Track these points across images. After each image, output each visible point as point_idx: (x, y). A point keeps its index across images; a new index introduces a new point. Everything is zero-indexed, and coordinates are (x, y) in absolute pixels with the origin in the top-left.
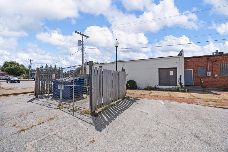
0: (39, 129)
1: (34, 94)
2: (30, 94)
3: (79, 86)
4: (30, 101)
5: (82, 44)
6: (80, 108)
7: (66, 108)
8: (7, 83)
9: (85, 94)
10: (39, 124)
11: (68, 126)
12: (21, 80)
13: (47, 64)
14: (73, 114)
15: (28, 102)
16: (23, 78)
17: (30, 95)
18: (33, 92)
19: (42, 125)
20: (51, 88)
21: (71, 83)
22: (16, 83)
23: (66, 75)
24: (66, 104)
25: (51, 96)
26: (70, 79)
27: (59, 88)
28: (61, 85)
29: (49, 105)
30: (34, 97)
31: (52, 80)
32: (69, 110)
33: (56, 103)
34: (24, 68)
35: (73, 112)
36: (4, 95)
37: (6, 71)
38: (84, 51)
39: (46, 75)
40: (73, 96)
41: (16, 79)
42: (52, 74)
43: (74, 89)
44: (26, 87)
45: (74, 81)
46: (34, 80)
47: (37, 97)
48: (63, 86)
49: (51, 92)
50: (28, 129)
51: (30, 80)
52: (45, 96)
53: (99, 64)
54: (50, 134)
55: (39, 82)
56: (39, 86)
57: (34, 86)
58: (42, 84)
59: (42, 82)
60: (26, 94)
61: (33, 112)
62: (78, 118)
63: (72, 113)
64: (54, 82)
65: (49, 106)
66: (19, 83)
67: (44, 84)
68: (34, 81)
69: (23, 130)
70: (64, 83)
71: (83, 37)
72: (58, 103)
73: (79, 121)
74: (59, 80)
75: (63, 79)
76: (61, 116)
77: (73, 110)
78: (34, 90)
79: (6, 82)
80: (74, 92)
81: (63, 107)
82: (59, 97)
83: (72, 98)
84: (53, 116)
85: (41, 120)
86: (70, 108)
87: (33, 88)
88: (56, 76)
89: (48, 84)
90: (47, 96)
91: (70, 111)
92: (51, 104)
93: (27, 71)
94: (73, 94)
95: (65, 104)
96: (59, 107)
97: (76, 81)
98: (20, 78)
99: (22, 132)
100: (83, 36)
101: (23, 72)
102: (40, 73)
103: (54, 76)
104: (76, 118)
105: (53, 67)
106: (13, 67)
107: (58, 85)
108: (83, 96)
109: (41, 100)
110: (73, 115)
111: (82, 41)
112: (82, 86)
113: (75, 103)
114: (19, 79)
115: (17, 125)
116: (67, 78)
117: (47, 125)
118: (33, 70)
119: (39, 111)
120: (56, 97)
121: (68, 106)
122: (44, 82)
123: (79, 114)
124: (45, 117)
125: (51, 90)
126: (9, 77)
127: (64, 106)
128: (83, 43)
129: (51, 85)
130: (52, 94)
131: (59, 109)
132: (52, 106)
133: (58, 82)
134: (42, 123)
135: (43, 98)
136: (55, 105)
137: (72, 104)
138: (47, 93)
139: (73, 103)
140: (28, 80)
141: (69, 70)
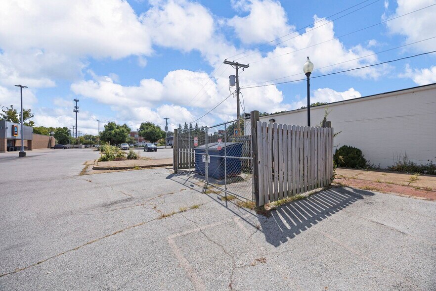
0: (181, 219)
1: (172, 167)
2: (168, 167)
3: (234, 157)
4: (169, 177)
5: (236, 82)
6: (237, 197)
7: (214, 192)
8: (145, 151)
9: (244, 172)
10: (181, 212)
11: (220, 223)
12: (157, 147)
13: (186, 123)
14: (225, 205)
15: (167, 178)
16: (159, 144)
17: (168, 169)
18: (171, 165)
19: (184, 214)
20: (193, 160)
21: (221, 152)
22: (152, 151)
23: (214, 139)
24: (215, 187)
25: (193, 171)
26: (220, 145)
27: (204, 160)
28: (206, 155)
29: (191, 185)
30: (173, 171)
31: (194, 147)
32: (220, 197)
33: (200, 184)
34: (160, 130)
35: (226, 202)
36: (143, 167)
37: (143, 136)
38: (240, 94)
39: (186, 139)
40: (226, 174)
41: (153, 146)
42: (193, 138)
43: (225, 162)
44: (164, 157)
45: (225, 149)
46: (172, 147)
47: (176, 172)
48: (209, 157)
49: (193, 165)
50: (169, 216)
51: (167, 147)
52: (186, 172)
53: (268, 115)
54: (196, 230)
55: (178, 150)
56: (179, 156)
57: (172, 156)
58: (181, 153)
59: (181, 150)
60: (164, 167)
61: (173, 193)
62: (233, 212)
63: (224, 202)
64: (197, 151)
65: (192, 187)
66: (156, 151)
67: (184, 153)
68: (172, 149)
69: (164, 216)
70: (211, 152)
71: (237, 70)
72: (203, 184)
73: (237, 218)
74: (203, 146)
75: (210, 145)
76: (208, 204)
77: (226, 199)
78: (172, 162)
79: (143, 150)
80: (225, 168)
81: (211, 192)
82: (204, 175)
83: (224, 178)
84: (198, 204)
85: (183, 206)
86: (220, 194)
87: (171, 158)
88: (198, 141)
89: (188, 153)
90: (188, 172)
91: (221, 200)
92: (193, 185)
93: (164, 135)
94: (225, 171)
95: (213, 186)
96: (205, 191)
97: (228, 148)
98: (156, 145)
99: (163, 219)
100: (239, 67)
101: (160, 136)
102: (179, 137)
103: (196, 141)
104: (230, 212)
105: (194, 127)
106: (149, 130)
107: (202, 155)
108: (240, 175)
109: (181, 176)
110: (227, 207)
111: (237, 77)
112: (239, 157)
113: (228, 186)
114: (155, 147)
115: (157, 208)
116: (215, 143)
117: (191, 215)
118: (170, 133)
119: (180, 193)
120: (200, 174)
121: (217, 190)
122: (184, 150)
123: (236, 206)
124: (188, 203)
125: (193, 163)
126: (146, 143)
127: (211, 189)
128: (237, 80)
129: (193, 154)
130: (194, 169)
131: (205, 193)
132: (195, 187)
133: (202, 151)
134: (185, 211)
135: (183, 175)
136: (199, 186)
137: (223, 187)
138: (188, 167)
139: (225, 187)
140: (165, 147)
141: (217, 130)
